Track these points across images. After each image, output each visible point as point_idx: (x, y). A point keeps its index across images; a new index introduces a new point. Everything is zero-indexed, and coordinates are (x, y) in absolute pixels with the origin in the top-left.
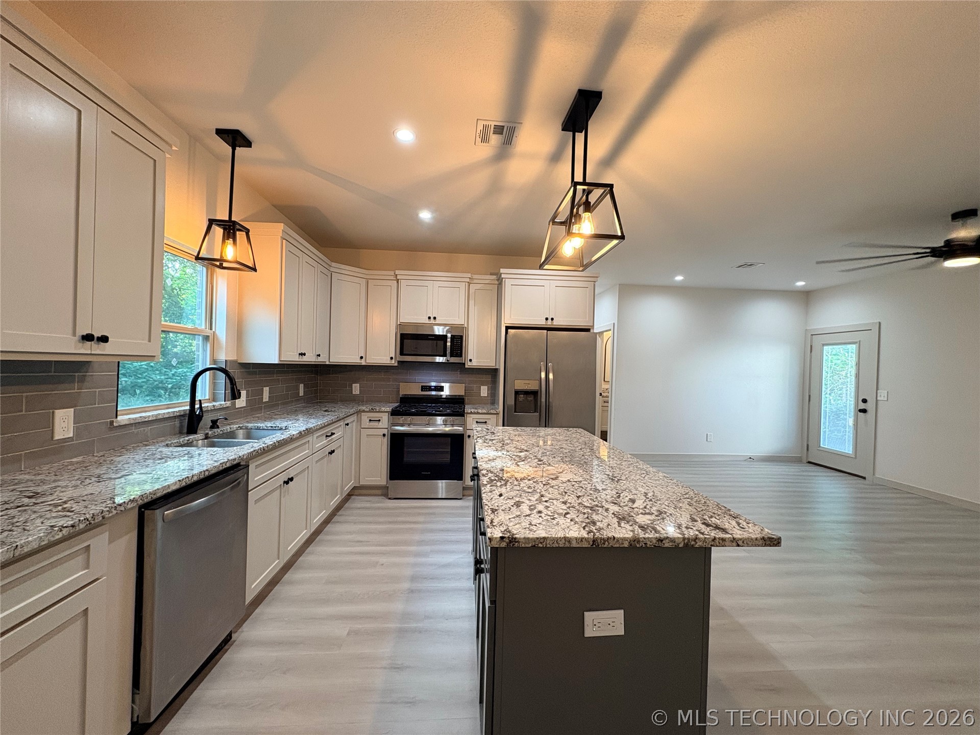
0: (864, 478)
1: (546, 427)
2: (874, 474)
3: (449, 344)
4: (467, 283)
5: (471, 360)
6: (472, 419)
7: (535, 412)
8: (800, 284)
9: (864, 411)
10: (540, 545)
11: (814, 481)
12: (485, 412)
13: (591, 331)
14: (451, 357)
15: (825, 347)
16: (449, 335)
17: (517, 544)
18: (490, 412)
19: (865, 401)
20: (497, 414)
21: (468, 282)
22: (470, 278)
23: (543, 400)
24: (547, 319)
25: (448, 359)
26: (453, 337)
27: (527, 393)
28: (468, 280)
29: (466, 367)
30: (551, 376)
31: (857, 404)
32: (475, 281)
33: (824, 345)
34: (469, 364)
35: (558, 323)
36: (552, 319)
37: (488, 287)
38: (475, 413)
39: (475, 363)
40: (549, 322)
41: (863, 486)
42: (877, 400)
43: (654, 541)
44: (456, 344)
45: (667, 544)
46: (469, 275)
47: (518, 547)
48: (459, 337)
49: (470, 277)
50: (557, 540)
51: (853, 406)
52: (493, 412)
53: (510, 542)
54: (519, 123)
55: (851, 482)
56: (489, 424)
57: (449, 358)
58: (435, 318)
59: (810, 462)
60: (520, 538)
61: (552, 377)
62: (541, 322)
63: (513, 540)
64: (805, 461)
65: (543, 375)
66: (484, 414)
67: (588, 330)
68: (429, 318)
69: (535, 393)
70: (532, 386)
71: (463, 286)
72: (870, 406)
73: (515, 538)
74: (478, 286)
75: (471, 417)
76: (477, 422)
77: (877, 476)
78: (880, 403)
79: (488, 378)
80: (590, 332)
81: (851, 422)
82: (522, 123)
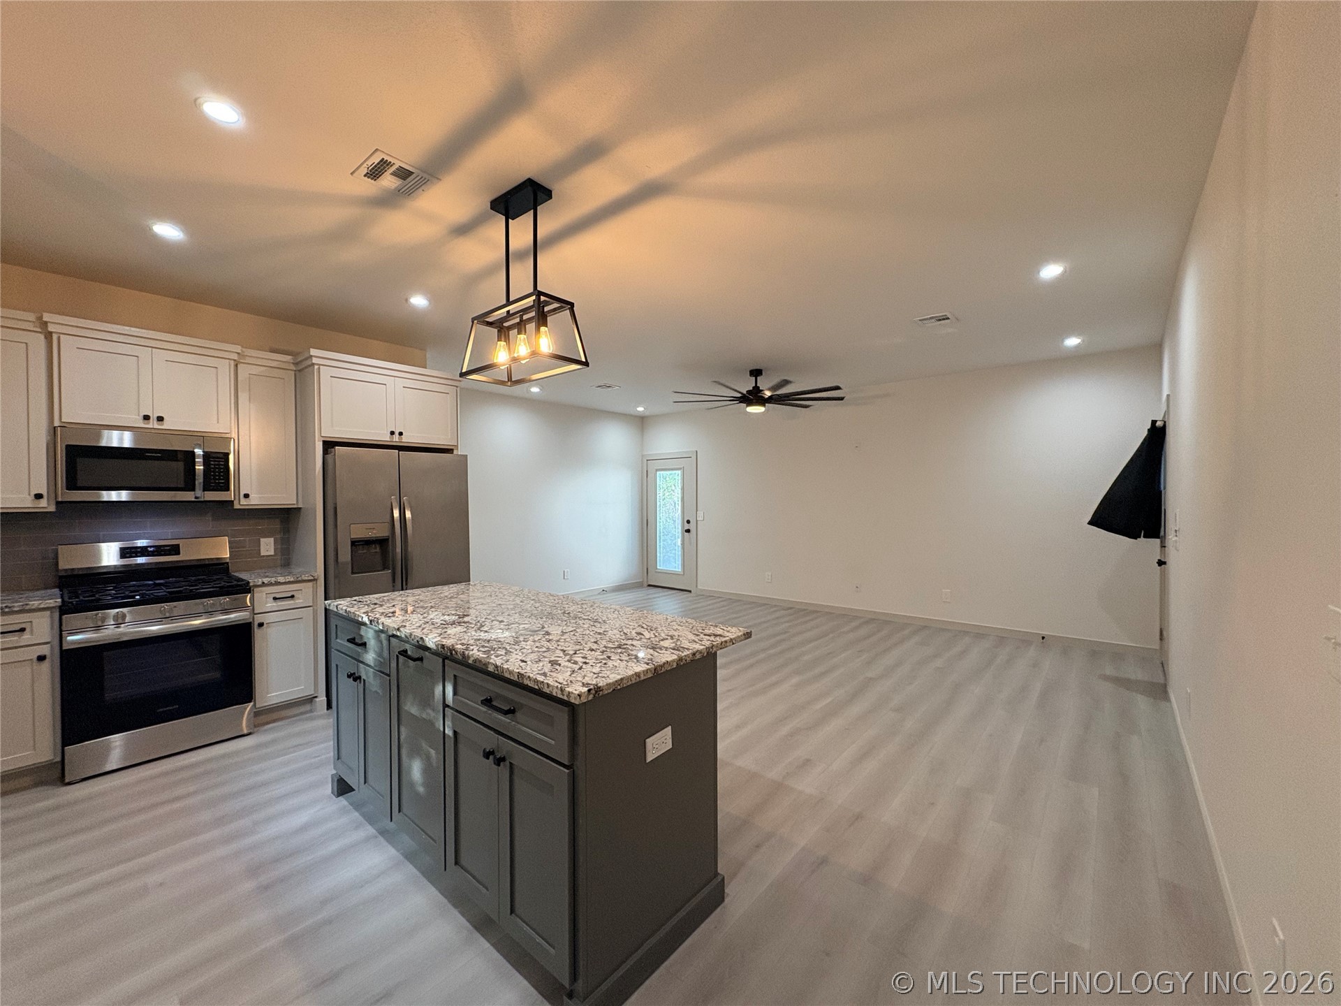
0: (690, 591)
1: (402, 590)
2: (697, 586)
3: (200, 468)
4: (232, 362)
5: (246, 496)
6: (264, 596)
7: (385, 567)
8: (640, 409)
9: (688, 531)
10: (619, 687)
11: (655, 603)
12: (292, 579)
13: (455, 452)
14: (204, 490)
15: (658, 473)
16: (198, 452)
17: (601, 692)
18: (300, 579)
19: (688, 522)
20: (315, 580)
21: (235, 360)
22: (238, 353)
23: (398, 550)
24: (392, 433)
25: (198, 495)
26: (207, 457)
27: (368, 542)
28: (235, 357)
29: (237, 506)
30: (408, 514)
31: (683, 526)
32: (248, 360)
33: (657, 470)
34: (244, 501)
35: (408, 439)
36: (401, 434)
37: (277, 373)
38: (270, 584)
39: (256, 500)
40: (396, 437)
41: (691, 598)
42: (697, 521)
43: (691, 656)
44: (215, 468)
45: (698, 656)
46: (238, 349)
47: (603, 695)
48: (221, 456)
49: (240, 351)
50: (629, 678)
51: (680, 528)
52: (306, 578)
53: (596, 692)
54: (438, 179)
55: (682, 597)
56: (299, 599)
57: (199, 492)
58: (160, 419)
59: (649, 586)
60: (604, 686)
61: (410, 516)
62: (385, 438)
63: (598, 689)
64: (646, 584)
65: (396, 514)
66: (290, 583)
67: (448, 451)
68: (146, 418)
69: (383, 543)
70: (380, 532)
71: (225, 368)
72: (692, 527)
73: (600, 687)
74: (256, 370)
75: (261, 592)
76: (275, 599)
77: (699, 587)
78: (699, 522)
79: (276, 525)
80: (452, 453)
81: (679, 542)
82: (440, 180)
